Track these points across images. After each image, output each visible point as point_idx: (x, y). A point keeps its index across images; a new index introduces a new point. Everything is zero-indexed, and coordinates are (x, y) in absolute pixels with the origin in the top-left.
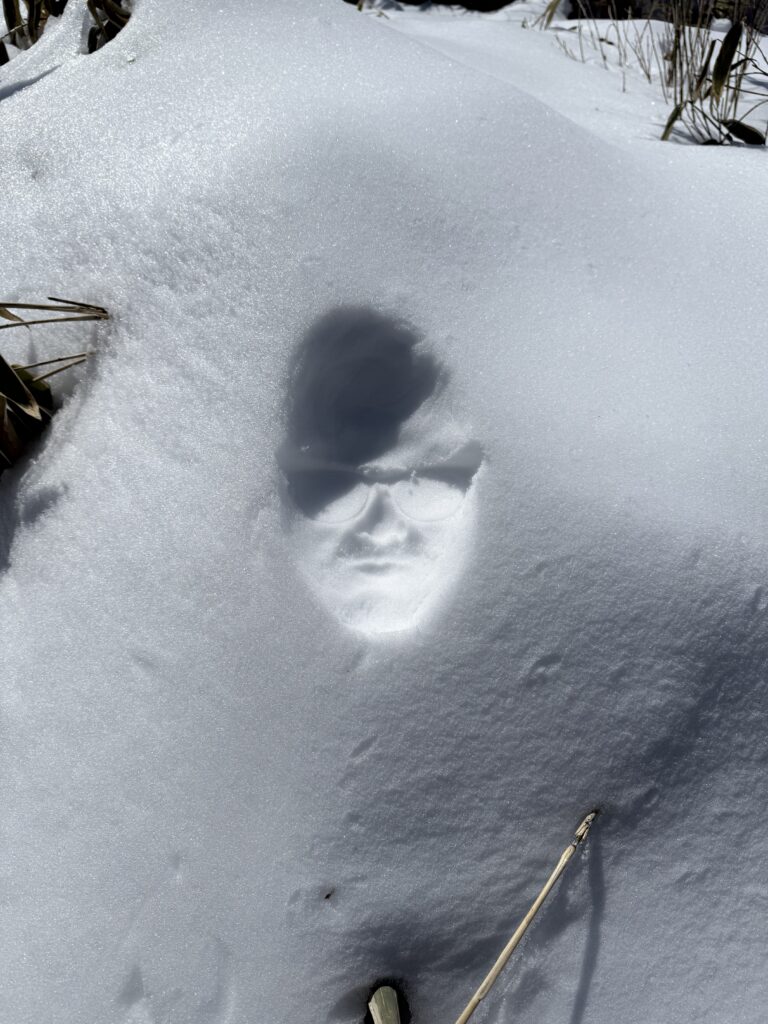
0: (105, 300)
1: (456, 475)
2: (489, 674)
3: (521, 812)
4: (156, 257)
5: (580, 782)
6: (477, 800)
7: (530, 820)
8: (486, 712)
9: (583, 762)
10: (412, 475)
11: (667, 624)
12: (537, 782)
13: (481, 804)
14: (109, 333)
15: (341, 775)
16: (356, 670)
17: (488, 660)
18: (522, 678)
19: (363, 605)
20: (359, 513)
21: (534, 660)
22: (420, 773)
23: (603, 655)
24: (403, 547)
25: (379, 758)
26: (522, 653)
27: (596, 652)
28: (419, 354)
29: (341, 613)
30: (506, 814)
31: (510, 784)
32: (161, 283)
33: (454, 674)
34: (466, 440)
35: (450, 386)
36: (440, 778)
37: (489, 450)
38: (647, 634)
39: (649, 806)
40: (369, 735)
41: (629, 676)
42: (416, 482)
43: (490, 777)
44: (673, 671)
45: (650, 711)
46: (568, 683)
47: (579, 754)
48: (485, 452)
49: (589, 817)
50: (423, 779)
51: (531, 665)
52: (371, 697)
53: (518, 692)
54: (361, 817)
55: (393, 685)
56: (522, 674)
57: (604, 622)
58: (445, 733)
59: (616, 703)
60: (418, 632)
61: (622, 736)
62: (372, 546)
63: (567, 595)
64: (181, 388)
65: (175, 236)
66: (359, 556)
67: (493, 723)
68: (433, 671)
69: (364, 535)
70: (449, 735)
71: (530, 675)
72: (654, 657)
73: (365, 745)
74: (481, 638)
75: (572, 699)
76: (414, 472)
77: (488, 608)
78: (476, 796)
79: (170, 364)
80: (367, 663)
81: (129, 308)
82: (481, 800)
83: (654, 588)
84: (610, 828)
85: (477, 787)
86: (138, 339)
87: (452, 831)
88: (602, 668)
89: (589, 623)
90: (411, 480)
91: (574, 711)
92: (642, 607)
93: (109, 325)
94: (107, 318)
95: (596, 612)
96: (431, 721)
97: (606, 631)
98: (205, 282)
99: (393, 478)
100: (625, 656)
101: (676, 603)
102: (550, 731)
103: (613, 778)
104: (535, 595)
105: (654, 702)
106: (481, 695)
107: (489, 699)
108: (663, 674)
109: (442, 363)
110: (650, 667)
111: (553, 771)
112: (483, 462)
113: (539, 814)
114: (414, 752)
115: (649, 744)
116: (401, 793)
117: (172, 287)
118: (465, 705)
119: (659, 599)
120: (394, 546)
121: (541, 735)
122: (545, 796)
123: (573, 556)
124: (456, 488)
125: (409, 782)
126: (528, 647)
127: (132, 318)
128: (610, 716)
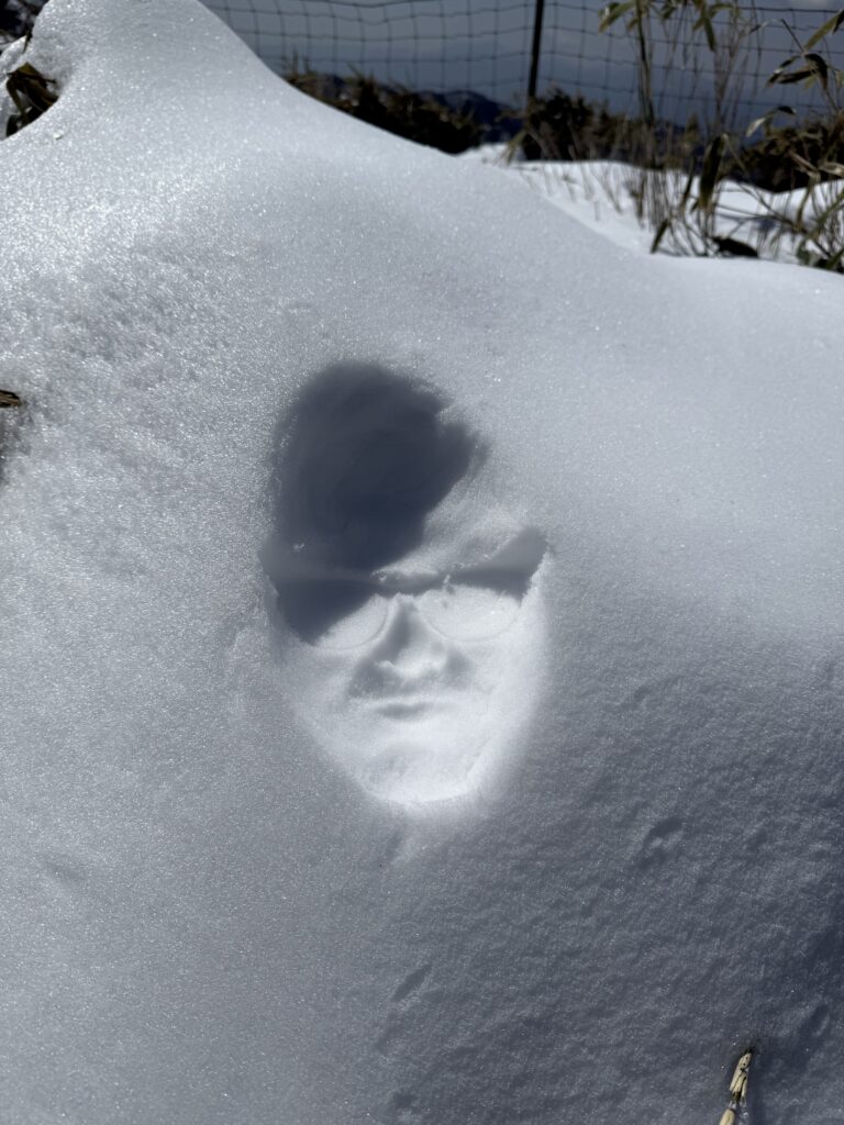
0: (16, 382)
1: (508, 578)
2: (587, 856)
3: (649, 1063)
4: (87, 324)
5: (724, 1008)
6: (585, 1051)
7: (663, 1075)
8: (587, 912)
9: (727, 975)
10: (446, 581)
11: (811, 765)
12: (668, 1014)
13: (591, 1057)
14: (21, 423)
15: (379, 1032)
16: (393, 863)
17: (584, 833)
18: (633, 858)
19: (393, 763)
20: (375, 636)
21: (646, 829)
22: (500, 1017)
23: (734, 815)
24: (441, 678)
25: (436, 998)
26: (629, 821)
27: (726, 811)
28: (445, 423)
29: (363, 777)
30: (628, 1069)
31: (628, 1021)
32: (92, 354)
33: (538, 858)
34: (518, 529)
35: (491, 462)
36: (529, 1022)
37: (552, 538)
38: (786, 781)
39: (819, 1033)
40: (419, 964)
41: (772, 841)
42: (451, 591)
43: (598, 1012)
44: (825, 831)
45: (803, 890)
46: (693, 859)
47: (719, 963)
48: (547, 540)
49: (744, 1061)
50: (504, 1026)
51: (643, 836)
52: (417, 904)
53: (629, 878)
54: (413, 1098)
55: (451, 883)
56: (631, 851)
57: (731, 766)
58: (531, 951)
59: (760, 882)
60: (481, 798)
61: (773, 931)
62: (398, 679)
63: (679, 733)
64: (120, 478)
65: (113, 296)
66: (380, 695)
67: (599, 928)
68: (506, 858)
69: (386, 664)
70: (538, 953)
71: (643, 851)
72: (800, 812)
73: (414, 981)
74: (570, 802)
75: (702, 882)
76: (448, 577)
77: (576, 756)
78: (583, 1044)
79: (104, 450)
80: (409, 850)
81: (49, 388)
82: (591, 1051)
83: (787, 717)
84: (771, 1074)
85: (583, 1031)
86: (60, 425)
87: (553, 1104)
88: (736, 834)
89: (712, 771)
90: (444, 587)
91: (706, 900)
92: (776, 742)
93: (21, 413)
94: (19, 404)
95: (720, 753)
96: (508, 934)
97: (737, 780)
98: (153, 343)
99: (420, 586)
100: (765, 814)
101: (817, 736)
102: (677, 932)
103: (768, 995)
104: (637, 733)
105: (807, 878)
106: (578, 888)
107: (591, 891)
108: (813, 836)
109: (477, 433)
110: (796, 827)
111: (688, 993)
112: (546, 555)
113: (676, 1063)
114: (488, 984)
115: (809, 940)
116: (474, 1051)
117: (108, 357)
118: (557, 905)
119: (796, 730)
120: (429, 678)
121: (667, 940)
122: (680, 1034)
123: (679, 677)
124: (506, 594)
125: (484, 1034)
126: (635, 811)
127: (52, 400)
128: (754, 902)
